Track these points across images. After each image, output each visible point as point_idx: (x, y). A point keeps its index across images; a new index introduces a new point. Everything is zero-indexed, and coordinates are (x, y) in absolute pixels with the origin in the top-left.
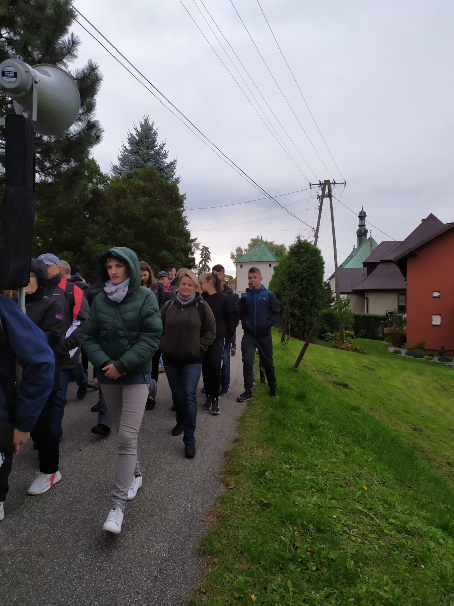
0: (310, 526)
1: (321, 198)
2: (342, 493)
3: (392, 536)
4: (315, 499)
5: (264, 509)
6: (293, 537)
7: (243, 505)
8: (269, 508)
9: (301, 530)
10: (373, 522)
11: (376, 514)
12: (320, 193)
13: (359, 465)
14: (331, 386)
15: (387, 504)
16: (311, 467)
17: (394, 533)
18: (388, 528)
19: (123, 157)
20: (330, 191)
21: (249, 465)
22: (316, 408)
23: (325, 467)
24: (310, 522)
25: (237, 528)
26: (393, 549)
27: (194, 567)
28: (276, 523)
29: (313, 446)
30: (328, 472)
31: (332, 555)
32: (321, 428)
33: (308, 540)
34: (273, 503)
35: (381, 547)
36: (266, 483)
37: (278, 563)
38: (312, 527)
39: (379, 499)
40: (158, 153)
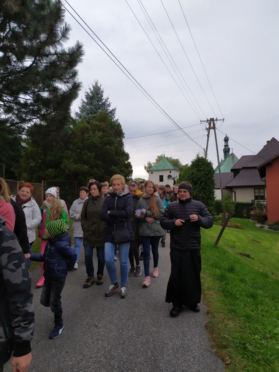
1: (209, 129)
12: (208, 126)
14: (240, 257)
20: (214, 125)
40: (104, 104)
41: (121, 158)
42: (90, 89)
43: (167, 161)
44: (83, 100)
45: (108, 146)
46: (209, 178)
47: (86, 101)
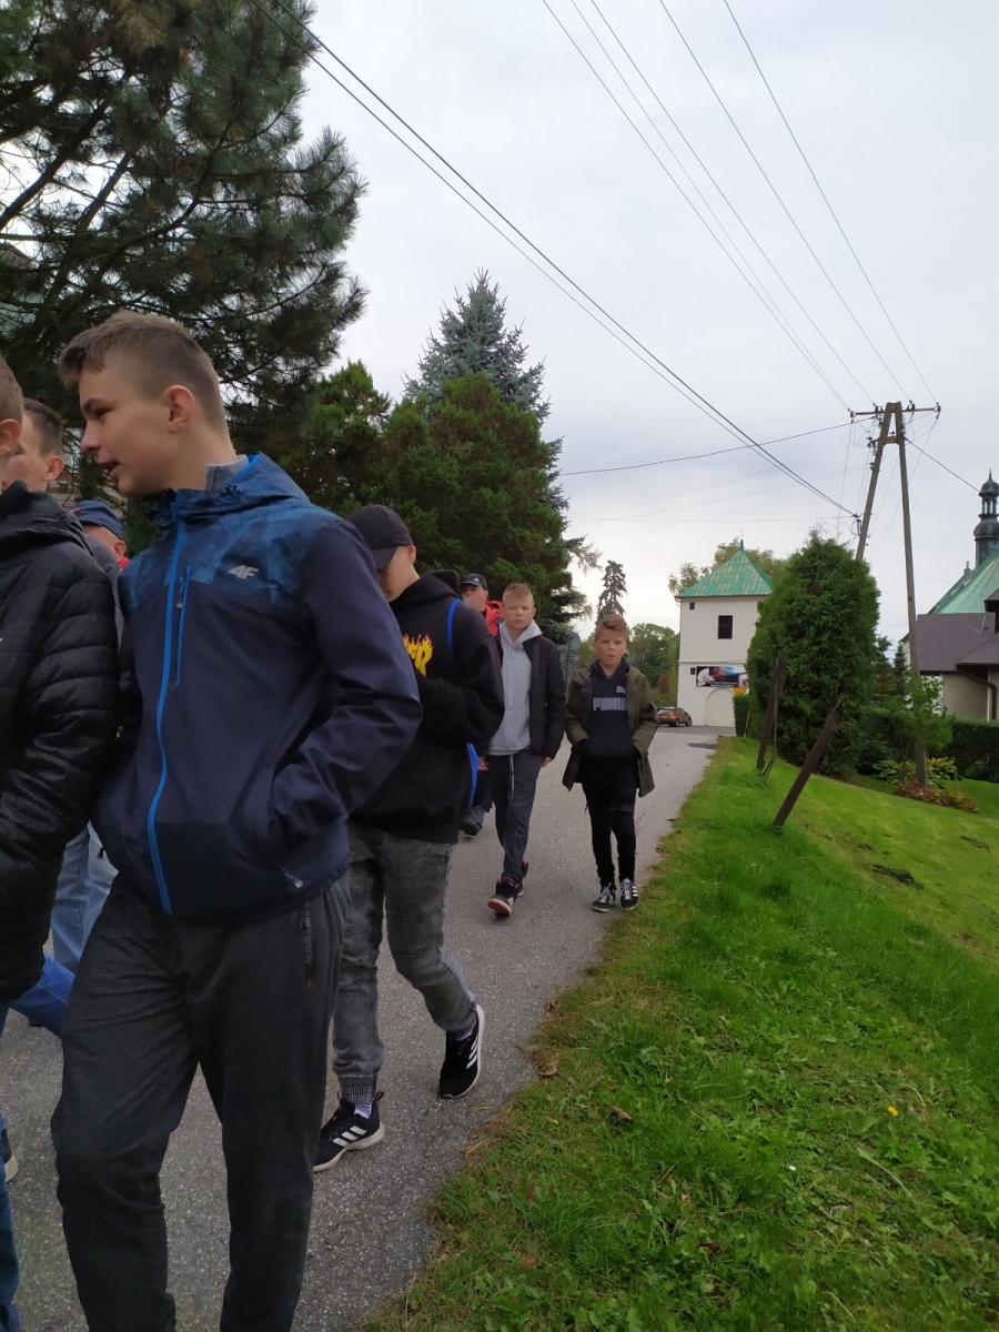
0: (723, 1184)
1: (878, 445)
2: (829, 1116)
3: (941, 1236)
4: (756, 1122)
5: (619, 1133)
6: (674, 1206)
7: (566, 1117)
8: (631, 1131)
9: (700, 1193)
10: (893, 1195)
11: (909, 1175)
12: (876, 435)
13: (894, 1058)
14: (865, 876)
15: (945, 1156)
16: (764, 1051)
17: (948, 1228)
18: (934, 1215)
19: (430, 361)
20: (900, 426)
21: (606, 1029)
22: (811, 919)
23: (801, 1052)
24: (725, 1175)
25: (534, 1167)
26: (937, 1268)
27: (409, 1245)
28: (637, 1167)
29: (782, 1002)
30: (806, 1064)
31: (762, 1263)
32: (813, 966)
33: (711, 1218)
34: (643, 1121)
35: (902, 1258)
36: (637, 1073)
37: (617, 1262)
38: (730, 1188)
39: (927, 1140)
40: (504, 351)
41: (528, 533)
42: (459, 301)
43: (750, 566)
44: (435, 341)
45: (486, 492)
46: (850, 619)
47: (443, 343)
